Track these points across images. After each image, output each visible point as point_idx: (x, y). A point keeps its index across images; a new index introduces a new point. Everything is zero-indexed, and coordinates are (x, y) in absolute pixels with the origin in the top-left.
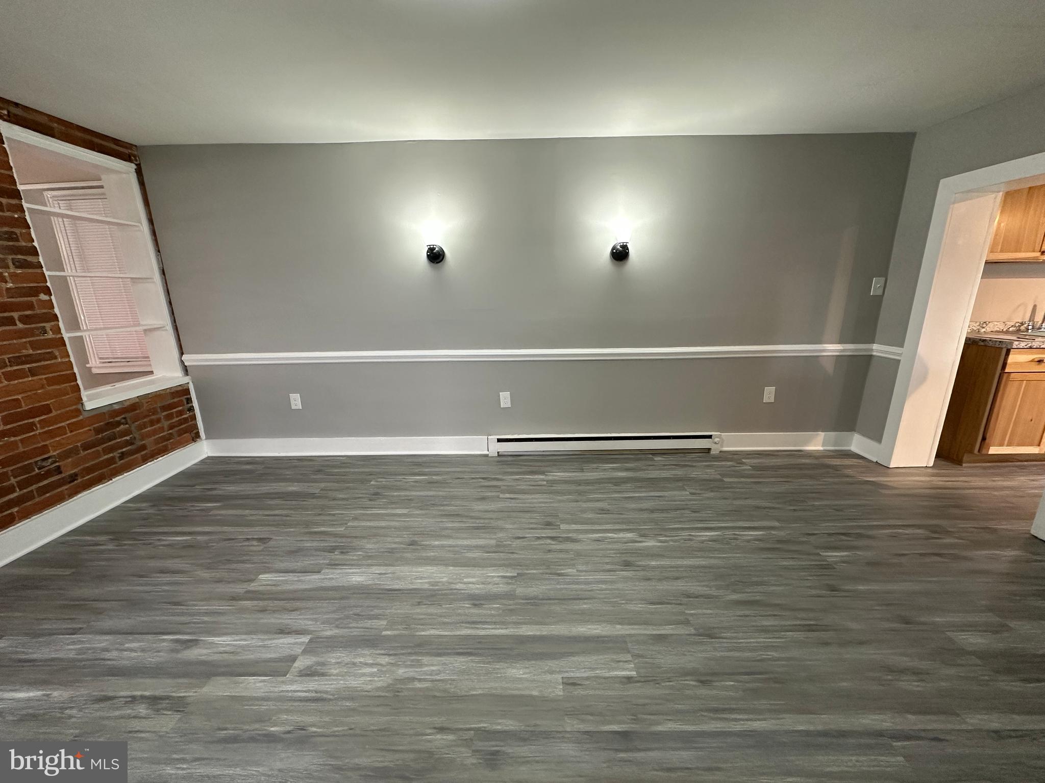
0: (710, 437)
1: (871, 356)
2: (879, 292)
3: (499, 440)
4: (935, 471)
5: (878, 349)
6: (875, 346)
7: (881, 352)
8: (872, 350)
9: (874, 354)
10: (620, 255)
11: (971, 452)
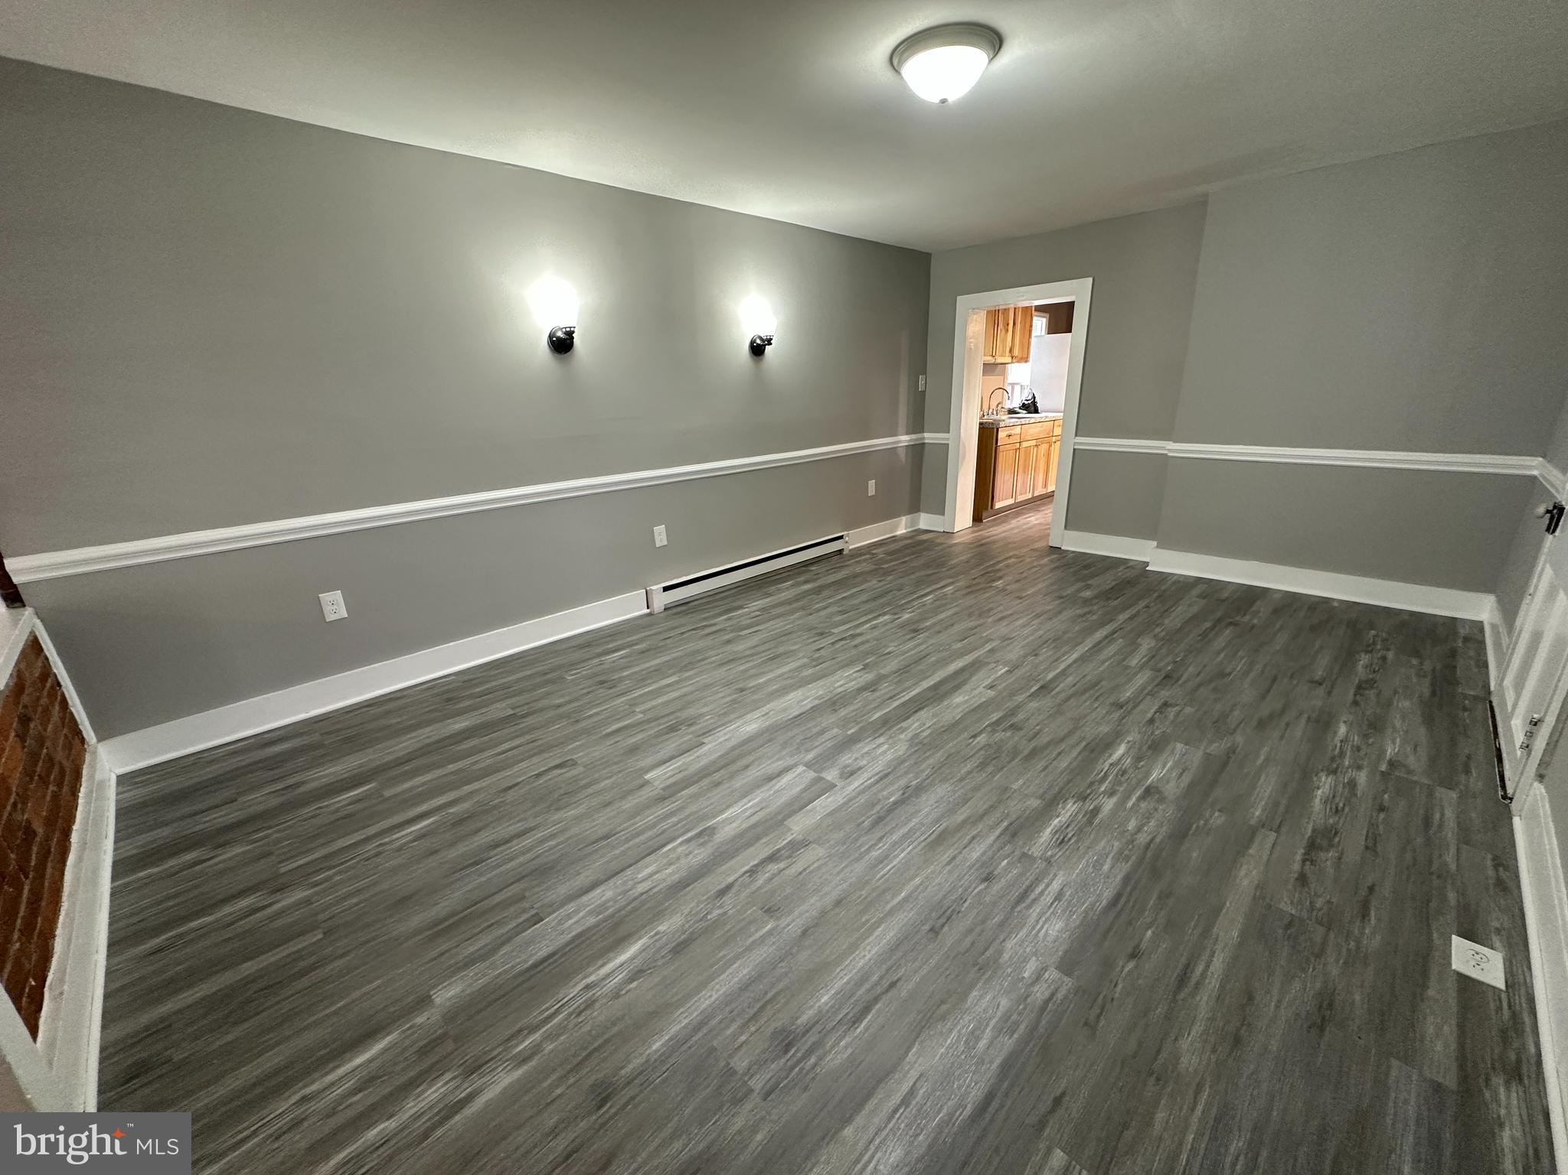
0: (841, 537)
1: (924, 444)
2: (923, 389)
3: (666, 589)
4: (976, 529)
5: (929, 437)
6: (926, 435)
7: (932, 439)
8: (924, 438)
9: (926, 441)
10: (758, 349)
11: (987, 509)
